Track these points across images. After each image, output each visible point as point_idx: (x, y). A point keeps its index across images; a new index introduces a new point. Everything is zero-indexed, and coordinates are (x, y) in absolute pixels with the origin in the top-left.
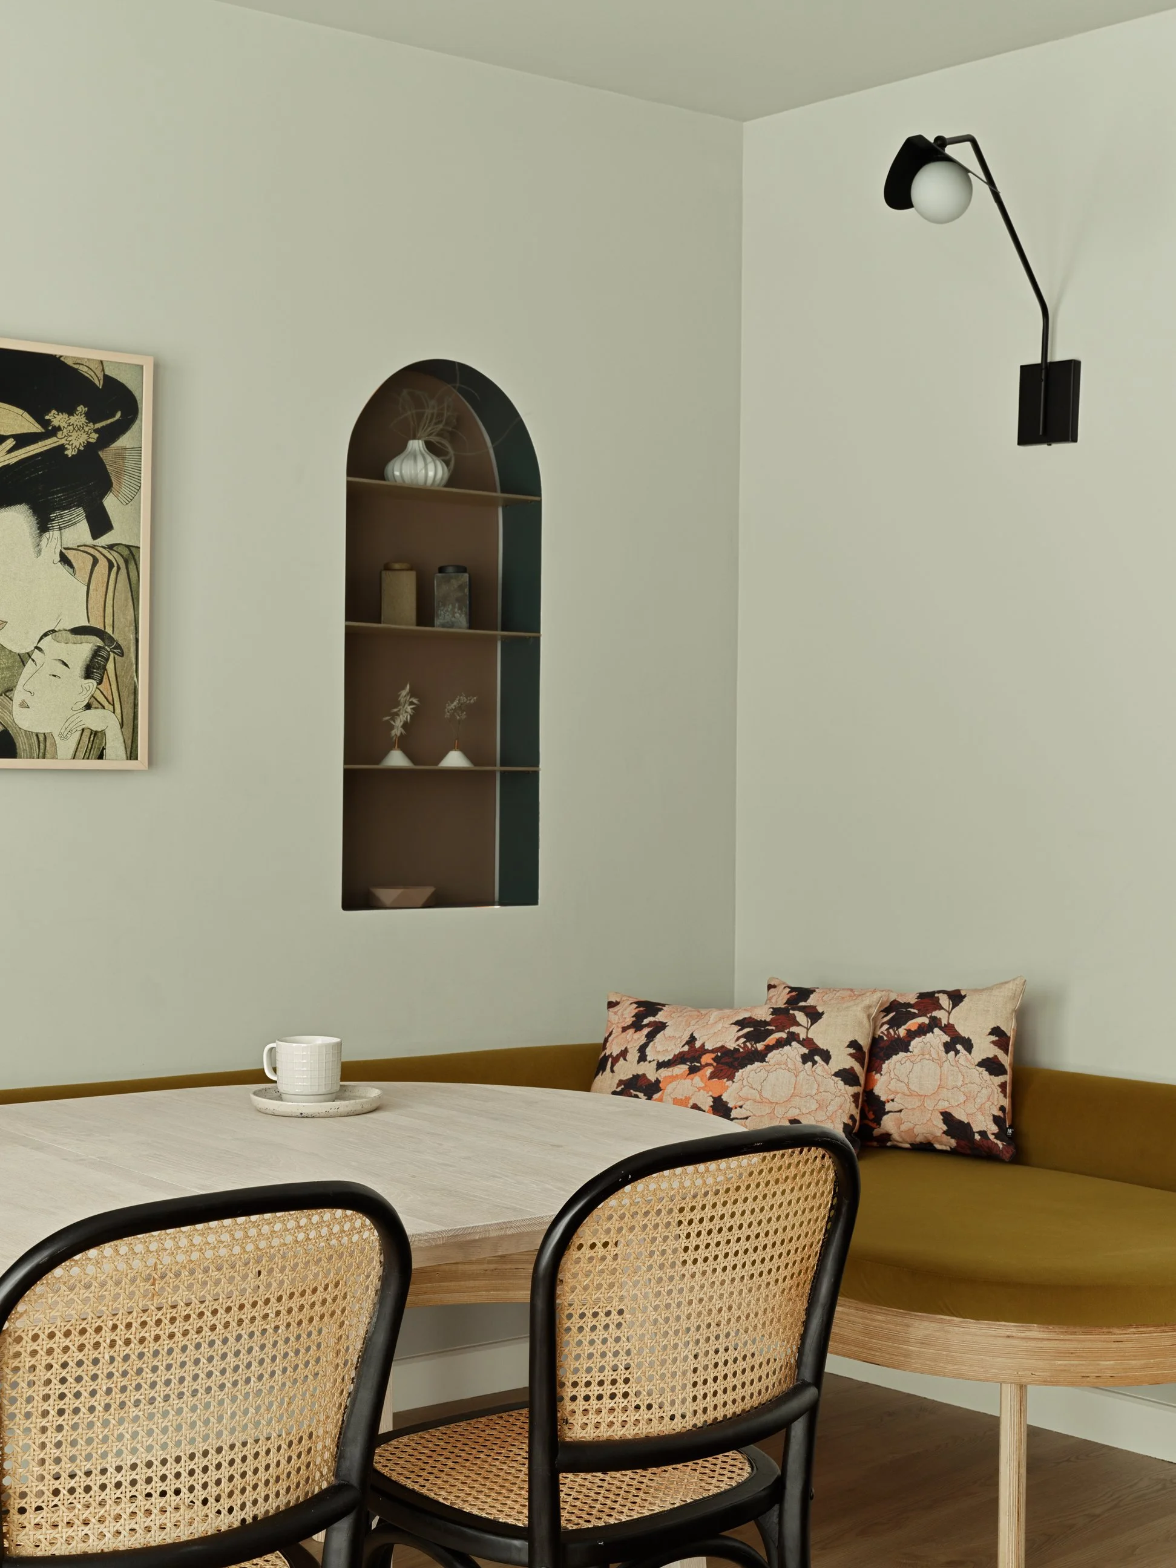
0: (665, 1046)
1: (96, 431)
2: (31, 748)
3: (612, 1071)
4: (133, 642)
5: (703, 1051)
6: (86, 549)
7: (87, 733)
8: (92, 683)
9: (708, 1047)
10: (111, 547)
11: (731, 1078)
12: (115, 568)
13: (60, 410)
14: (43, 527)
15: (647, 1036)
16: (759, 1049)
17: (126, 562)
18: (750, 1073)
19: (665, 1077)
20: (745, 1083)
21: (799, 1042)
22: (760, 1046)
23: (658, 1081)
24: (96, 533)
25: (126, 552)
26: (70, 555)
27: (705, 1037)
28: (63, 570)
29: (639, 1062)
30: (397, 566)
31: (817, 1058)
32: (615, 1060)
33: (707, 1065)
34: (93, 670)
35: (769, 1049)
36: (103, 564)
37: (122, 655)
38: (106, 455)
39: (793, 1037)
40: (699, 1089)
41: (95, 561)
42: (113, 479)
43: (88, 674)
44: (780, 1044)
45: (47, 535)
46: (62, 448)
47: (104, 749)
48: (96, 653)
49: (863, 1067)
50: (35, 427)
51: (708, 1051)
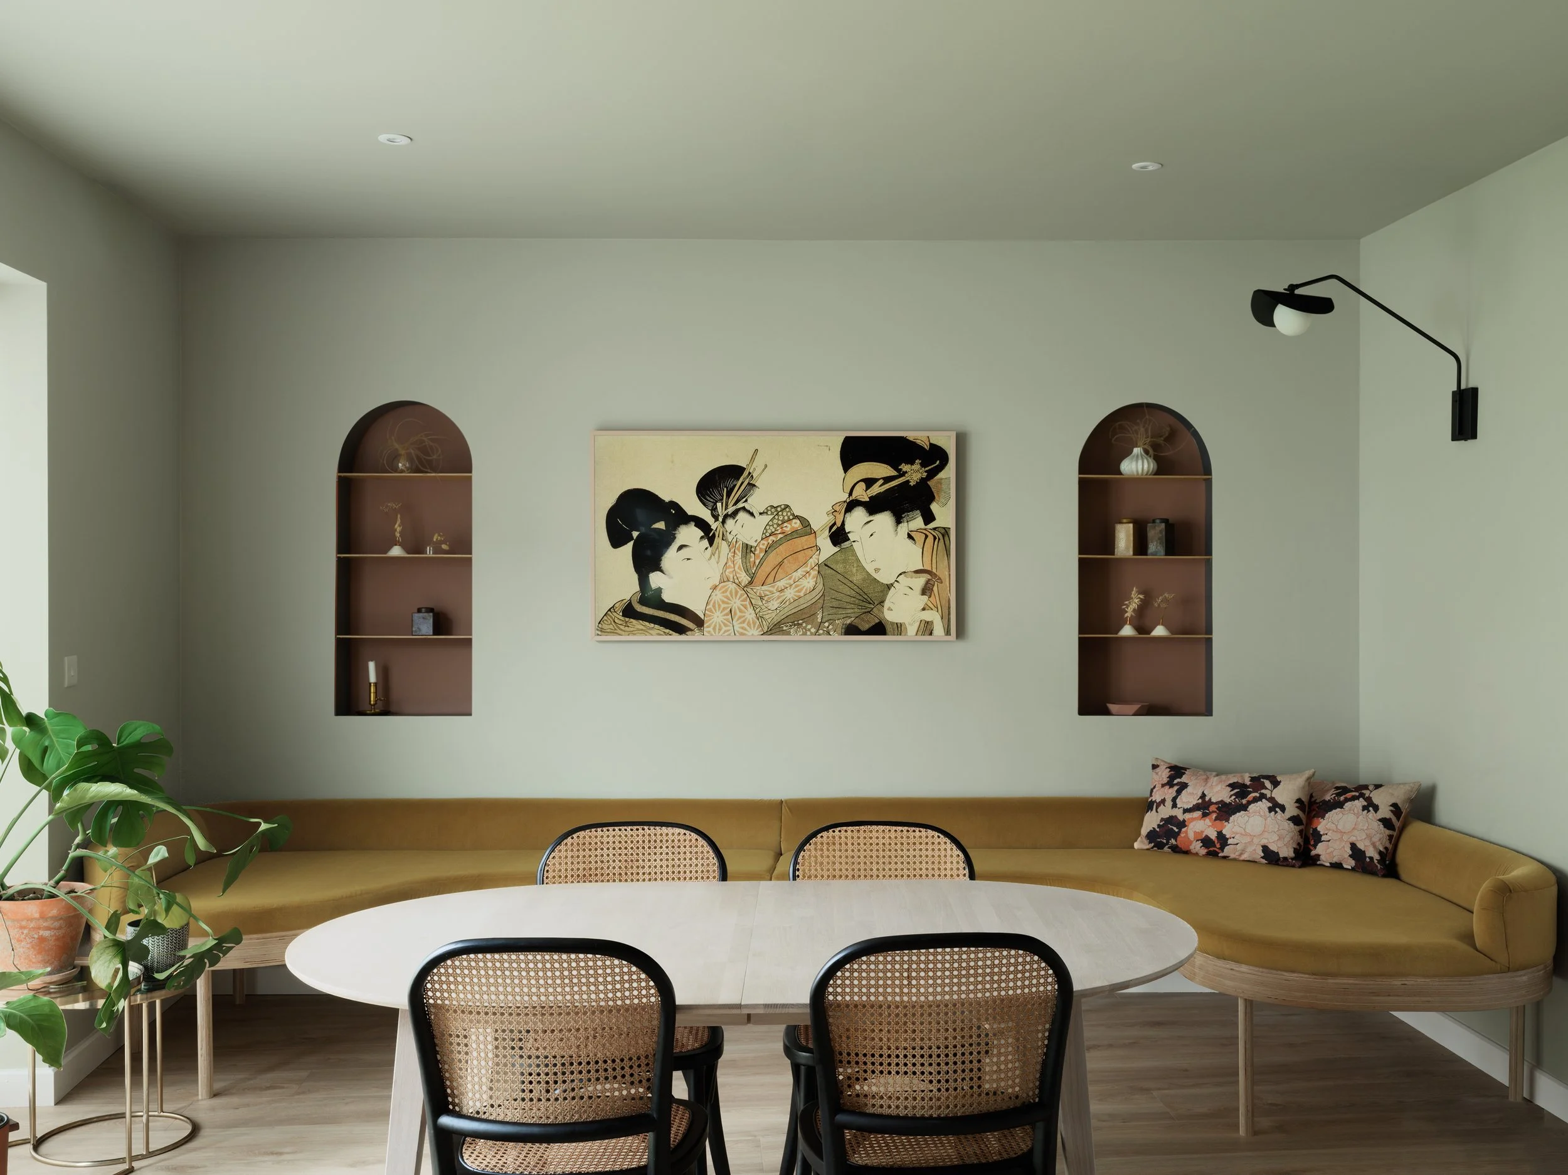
0: (1188, 798)
1: (926, 472)
2: (894, 630)
3: (1157, 812)
4: (948, 576)
5: (1210, 803)
6: (921, 531)
7: (923, 622)
8: (925, 598)
9: (1214, 800)
10: (935, 529)
11: (1227, 820)
12: (937, 540)
13: (907, 463)
14: (898, 521)
15: (1176, 791)
16: (1244, 803)
17: (943, 536)
18: (1238, 818)
19: (1188, 819)
20: (1236, 824)
21: (1267, 799)
22: (1244, 801)
23: (1184, 821)
24: (927, 522)
25: (943, 531)
26: (913, 534)
27: (1211, 794)
28: (909, 542)
29: (1172, 808)
30: (1125, 521)
31: (1277, 809)
32: (1158, 805)
33: (1213, 812)
34: (926, 590)
35: (1249, 803)
36: (931, 538)
37: (942, 583)
38: (931, 483)
39: (1263, 797)
40: (1209, 826)
41: (926, 536)
42: (935, 495)
43: (923, 593)
44: (1255, 800)
45: (900, 525)
46: (908, 482)
47: (932, 630)
48: (927, 582)
49: (1305, 814)
50: (894, 473)
51: (1213, 803)
